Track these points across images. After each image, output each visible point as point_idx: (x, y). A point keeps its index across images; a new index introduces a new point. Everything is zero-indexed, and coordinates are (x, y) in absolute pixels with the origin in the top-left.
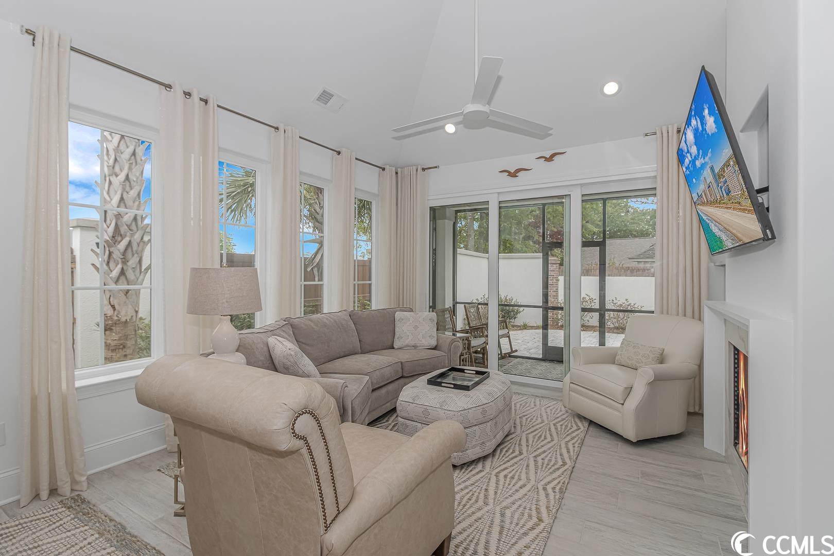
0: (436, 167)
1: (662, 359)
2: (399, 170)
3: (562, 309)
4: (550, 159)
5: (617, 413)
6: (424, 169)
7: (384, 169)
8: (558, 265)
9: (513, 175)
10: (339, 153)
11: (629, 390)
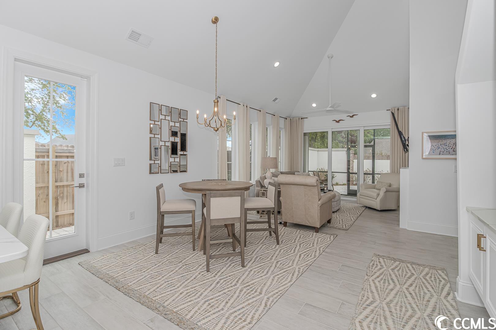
0: (307, 118)
1: (390, 186)
2: (292, 119)
3: (356, 173)
4: (352, 117)
5: (375, 202)
6: (302, 119)
7: (286, 119)
8: (353, 154)
9: (338, 122)
10: (274, 115)
11: (378, 195)
